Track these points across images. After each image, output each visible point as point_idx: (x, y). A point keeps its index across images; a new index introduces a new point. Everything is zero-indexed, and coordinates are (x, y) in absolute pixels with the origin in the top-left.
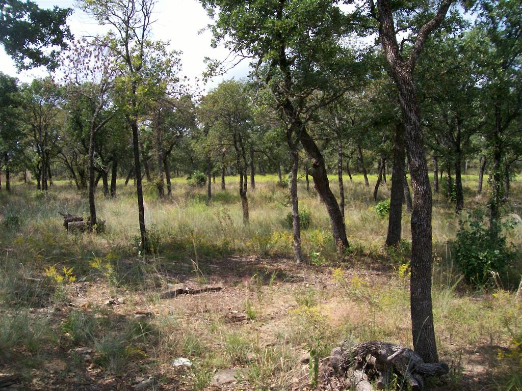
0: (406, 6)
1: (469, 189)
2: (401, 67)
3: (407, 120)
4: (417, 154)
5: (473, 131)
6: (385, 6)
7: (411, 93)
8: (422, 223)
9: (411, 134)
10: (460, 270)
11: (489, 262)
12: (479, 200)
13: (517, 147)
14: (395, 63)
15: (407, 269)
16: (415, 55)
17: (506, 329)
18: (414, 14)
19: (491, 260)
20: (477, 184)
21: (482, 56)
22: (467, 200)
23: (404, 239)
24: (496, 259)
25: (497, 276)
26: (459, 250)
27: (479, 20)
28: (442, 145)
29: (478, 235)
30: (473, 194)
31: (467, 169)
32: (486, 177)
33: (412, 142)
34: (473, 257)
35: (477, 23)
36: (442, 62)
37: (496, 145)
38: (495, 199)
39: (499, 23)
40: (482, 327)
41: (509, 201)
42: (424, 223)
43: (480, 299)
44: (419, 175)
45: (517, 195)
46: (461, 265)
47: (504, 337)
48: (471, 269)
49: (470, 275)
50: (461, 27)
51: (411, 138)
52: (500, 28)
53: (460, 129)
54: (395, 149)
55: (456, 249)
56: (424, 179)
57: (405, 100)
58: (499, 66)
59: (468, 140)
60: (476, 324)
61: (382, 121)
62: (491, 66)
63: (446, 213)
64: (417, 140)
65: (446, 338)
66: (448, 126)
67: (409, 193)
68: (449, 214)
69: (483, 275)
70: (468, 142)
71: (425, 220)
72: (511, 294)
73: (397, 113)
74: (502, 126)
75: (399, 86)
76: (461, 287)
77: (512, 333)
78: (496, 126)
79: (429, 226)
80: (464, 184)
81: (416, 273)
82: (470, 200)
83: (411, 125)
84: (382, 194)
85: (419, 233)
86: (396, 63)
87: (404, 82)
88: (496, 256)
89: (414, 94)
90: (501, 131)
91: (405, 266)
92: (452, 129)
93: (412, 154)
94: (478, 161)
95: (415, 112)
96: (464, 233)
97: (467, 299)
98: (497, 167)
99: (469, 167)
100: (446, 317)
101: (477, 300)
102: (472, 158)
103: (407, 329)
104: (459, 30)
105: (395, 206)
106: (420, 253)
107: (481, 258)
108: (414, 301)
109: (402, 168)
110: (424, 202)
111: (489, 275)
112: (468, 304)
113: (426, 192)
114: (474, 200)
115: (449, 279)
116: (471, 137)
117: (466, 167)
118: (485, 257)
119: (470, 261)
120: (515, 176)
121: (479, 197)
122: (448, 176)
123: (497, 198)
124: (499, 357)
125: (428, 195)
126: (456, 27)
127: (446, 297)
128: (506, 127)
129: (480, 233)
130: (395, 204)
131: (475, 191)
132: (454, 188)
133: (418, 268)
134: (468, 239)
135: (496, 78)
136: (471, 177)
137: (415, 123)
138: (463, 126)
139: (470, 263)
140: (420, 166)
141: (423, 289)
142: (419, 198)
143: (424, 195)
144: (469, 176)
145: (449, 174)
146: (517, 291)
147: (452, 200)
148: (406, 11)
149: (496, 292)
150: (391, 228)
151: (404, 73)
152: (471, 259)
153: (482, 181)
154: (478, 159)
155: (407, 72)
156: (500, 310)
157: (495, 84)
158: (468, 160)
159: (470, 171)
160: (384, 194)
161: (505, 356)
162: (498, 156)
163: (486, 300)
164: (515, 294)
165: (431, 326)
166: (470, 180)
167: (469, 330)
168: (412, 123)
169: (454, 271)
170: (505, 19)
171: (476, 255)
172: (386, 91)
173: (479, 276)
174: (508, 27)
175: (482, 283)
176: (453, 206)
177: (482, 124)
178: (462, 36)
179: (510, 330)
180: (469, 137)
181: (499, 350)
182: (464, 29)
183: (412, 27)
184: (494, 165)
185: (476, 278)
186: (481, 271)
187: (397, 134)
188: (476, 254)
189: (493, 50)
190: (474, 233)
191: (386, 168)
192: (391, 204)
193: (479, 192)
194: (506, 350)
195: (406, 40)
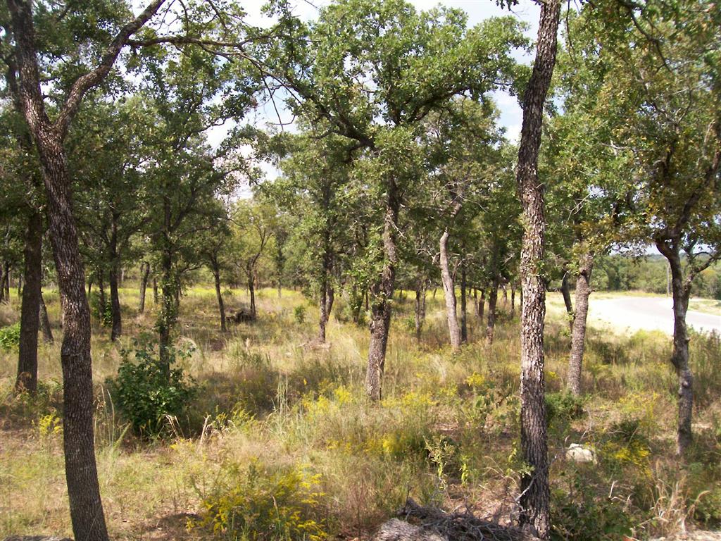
0: (49, 48)
1: (128, 307)
2: (48, 132)
3: (54, 208)
4: (68, 257)
5: (133, 230)
6: (26, 41)
7: (60, 170)
8: (78, 355)
9: (60, 228)
10: (126, 418)
11: (164, 404)
12: (141, 322)
13: (188, 253)
14: (38, 125)
15: (52, 423)
16: (68, 117)
17: (193, 489)
18: (60, 61)
19: (165, 400)
20: (138, 300)
21: (151, 130)
22: (126, 322)
23: (41, 380)
24: (172, 398)
25: (175, 421)
26: (123, 390)
27: (145, 84)
28: (91, 248)
29: (146, 369)
30: (134, 315)
31: (124, 280)
32: (150, 291)
33: (61, 240)
34: (142, 398)
35: (143, 88)
36: (98, 132)
37: (165, 249)
38: (165, 319)
39: (169, 91)
40: (162, 492)
41: (179, 322)
42: (80, 354)
43: (154, 454)
44: (71, 287)
45: (188, 313)
46: (127, 411)
47: (192, 500)
48: (140, 416)
49: (139, 423)
50: (124, 89)
51: (60, 233)
52: (170, 98)
53: (115, 226)
54: (26, 252)
55: (118, 389)
56: (78, 293)
57: (52, 179)
58: (168, 145)
59: (127, 241)
60: (153, 488)
61: (7, 209)
62: (159, 145)
63: (99, 341)
64: (69, 236)
65: (116, 514)
66: (99, 222)
67: (46, 314)
68: (102, 342)
69: (156, 421)
70: (126, 245)
71: (82, 350)
72: (194, 442)
73: (30, 199)
74: (172, 225)
75: (43, 159)
76: (128, 441)
77: (200, 493)
78: (165, 224)
79: (88, 359)
80: (122, 301)
81: (72, 427)
82: (130, 321)
83: (60, 215)
84: (5, 317)
85: (73, 370)
86: (40, 125)
87: (51, 153)
88: (171, 395)
89: (64, 172)
90: (171, 230)
91: (48, 418)
92: (106, 226)
93: (61, 256)
94: (138, 270)
95: (66, 197)
96: (129, 366)
97: (138, 456)
98: (167, 278)
99: (126, 278)
100: (112, 485)
101: (151, 457)
102: (130, 266)
103: (60, 511)
104: (121, 93)
105: (27, 333)
106: (76, 398)
107: (153, 399)
108: (70, 467)
109: (37, 278)
110: (80, 326)
111: (165, 421)
112: (141, 463)
113: (82, 311)
114: (135, 322)
115: (111, 431)
116: (131, 237)
117: (122, 279)
118: (158, 397)
119: (138, 404)
120: (186, 290)
121: (141, 318)
122: (99, 289)
123: (168, 319)
124: (188, 528)
125: (85, 314)
126: (116, 88)
127: (110, 457)
128: (177, 225)
129: (150, 365)
130: (28, 330)
131: (135, 311)
132: (108, 306)
133: (73, 420)
134: (133, 374)
135: (165, 161)
136: (130, 291)
137: (65, 212)
138: (121, 223)
139: (139, 407)
140: (72, 273)
141: (83, 449)
142: (72, 319)
143: (78, 316)
144: (127, 289)
145: (102, 288)
146: (200, 438)
147: (106, 323)
148: (49, 56)
149: (175, 443)
150: (23, 365)
151: (50, 141)
152: (139, 402)
153: (144, 296)
154: (137, 267)
155: (55, 140)
156: (181, 465)
157: (163, 168)
158: (124, 269)
159: (126, 283)
160: (7, 316)
161: (195, 524)
162: (167, 264)
163: (162, 454)
164: (198, 442)
165: (98, 501)
166: (129, 295)
167: (146, 498)
168: (61, 212)
169: (116, 420)
170: (176, 88)
171: (146, 396)
172: (16, 166)
173: (152, 424)
174: (180, 99)
175: (155, 433)
176: (108, 331)
177: (146, 220)
178: (123, 100)
179: (197, 490)
180: (127, 238)
181: (187, 517)
182: (126, 92)
183: (56, 80)
184: (163, 275)
185: (147, 426)
186: (153, 417)
187: (30, 229)
188: (145, 393)
189: (160, 124)
190: (142, 366)
191: (9, 279)
192: (22, 330)
193: (141, 311)
194: (195, 517)
195: (47, 96)
